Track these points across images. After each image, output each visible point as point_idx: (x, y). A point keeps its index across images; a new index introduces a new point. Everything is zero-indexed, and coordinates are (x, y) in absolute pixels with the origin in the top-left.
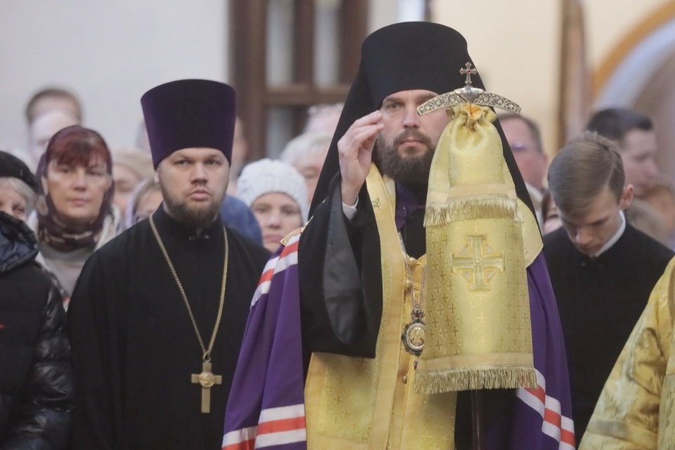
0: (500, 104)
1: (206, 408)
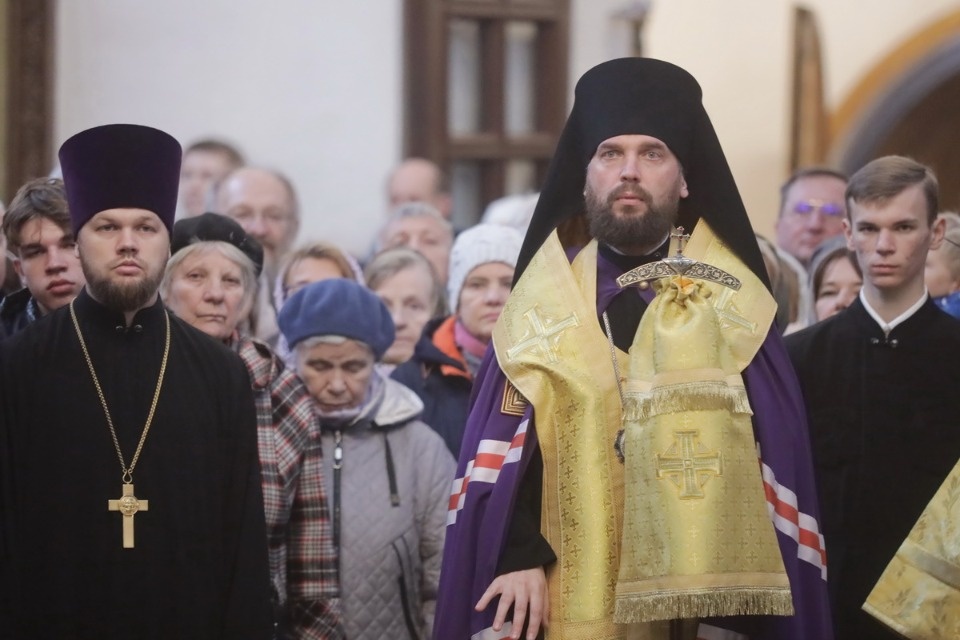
0: (716, 278)
1: (129, 542)
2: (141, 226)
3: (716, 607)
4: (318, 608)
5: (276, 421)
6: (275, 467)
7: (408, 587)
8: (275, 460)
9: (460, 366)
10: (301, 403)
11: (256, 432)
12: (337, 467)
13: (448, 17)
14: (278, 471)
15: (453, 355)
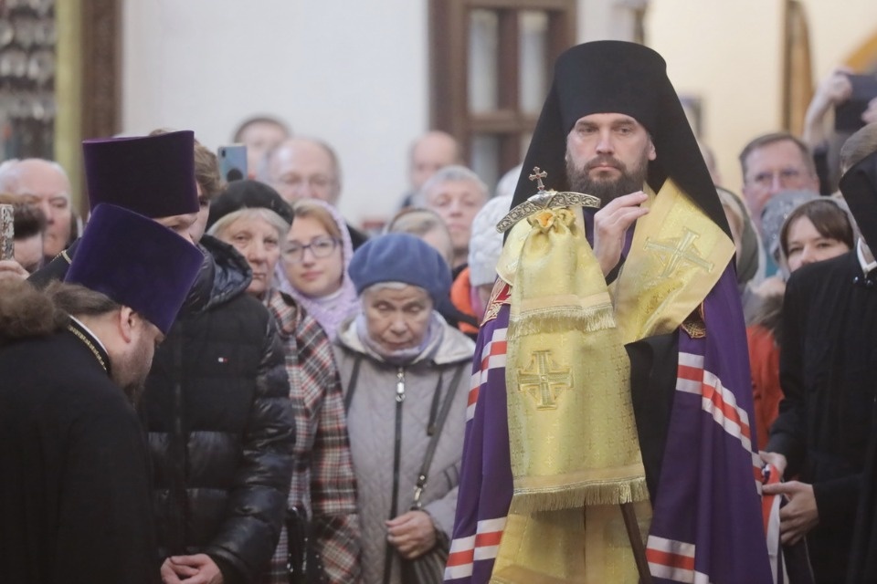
0: (576, 202)
4: (338, 522)
5: (301, 361)
6: (302, 401)
8: (301, 396)
10: (322, 345)
12: (399, 399)
13: (469, 8)
14: (304, 404)
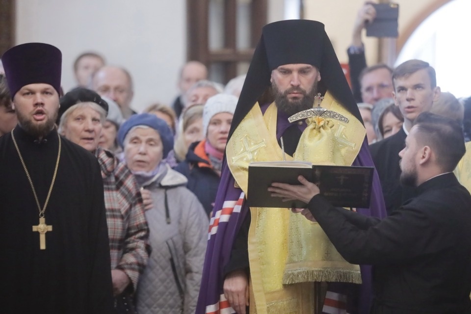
0: (336, 118)
1: (43, 246)
2: (45, 92)
3: (326, 276)
5: (118, 188)
7: (176, 264)
9: (208, 163)
10: (129, 179)
11: (103, 194)
14: (120, 212)
15: (204, 157)
